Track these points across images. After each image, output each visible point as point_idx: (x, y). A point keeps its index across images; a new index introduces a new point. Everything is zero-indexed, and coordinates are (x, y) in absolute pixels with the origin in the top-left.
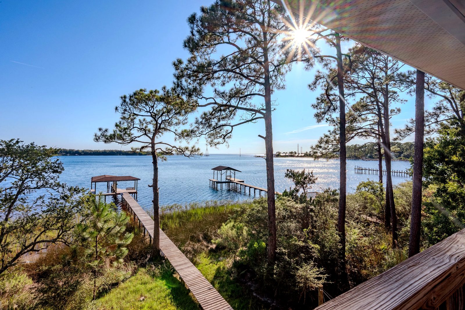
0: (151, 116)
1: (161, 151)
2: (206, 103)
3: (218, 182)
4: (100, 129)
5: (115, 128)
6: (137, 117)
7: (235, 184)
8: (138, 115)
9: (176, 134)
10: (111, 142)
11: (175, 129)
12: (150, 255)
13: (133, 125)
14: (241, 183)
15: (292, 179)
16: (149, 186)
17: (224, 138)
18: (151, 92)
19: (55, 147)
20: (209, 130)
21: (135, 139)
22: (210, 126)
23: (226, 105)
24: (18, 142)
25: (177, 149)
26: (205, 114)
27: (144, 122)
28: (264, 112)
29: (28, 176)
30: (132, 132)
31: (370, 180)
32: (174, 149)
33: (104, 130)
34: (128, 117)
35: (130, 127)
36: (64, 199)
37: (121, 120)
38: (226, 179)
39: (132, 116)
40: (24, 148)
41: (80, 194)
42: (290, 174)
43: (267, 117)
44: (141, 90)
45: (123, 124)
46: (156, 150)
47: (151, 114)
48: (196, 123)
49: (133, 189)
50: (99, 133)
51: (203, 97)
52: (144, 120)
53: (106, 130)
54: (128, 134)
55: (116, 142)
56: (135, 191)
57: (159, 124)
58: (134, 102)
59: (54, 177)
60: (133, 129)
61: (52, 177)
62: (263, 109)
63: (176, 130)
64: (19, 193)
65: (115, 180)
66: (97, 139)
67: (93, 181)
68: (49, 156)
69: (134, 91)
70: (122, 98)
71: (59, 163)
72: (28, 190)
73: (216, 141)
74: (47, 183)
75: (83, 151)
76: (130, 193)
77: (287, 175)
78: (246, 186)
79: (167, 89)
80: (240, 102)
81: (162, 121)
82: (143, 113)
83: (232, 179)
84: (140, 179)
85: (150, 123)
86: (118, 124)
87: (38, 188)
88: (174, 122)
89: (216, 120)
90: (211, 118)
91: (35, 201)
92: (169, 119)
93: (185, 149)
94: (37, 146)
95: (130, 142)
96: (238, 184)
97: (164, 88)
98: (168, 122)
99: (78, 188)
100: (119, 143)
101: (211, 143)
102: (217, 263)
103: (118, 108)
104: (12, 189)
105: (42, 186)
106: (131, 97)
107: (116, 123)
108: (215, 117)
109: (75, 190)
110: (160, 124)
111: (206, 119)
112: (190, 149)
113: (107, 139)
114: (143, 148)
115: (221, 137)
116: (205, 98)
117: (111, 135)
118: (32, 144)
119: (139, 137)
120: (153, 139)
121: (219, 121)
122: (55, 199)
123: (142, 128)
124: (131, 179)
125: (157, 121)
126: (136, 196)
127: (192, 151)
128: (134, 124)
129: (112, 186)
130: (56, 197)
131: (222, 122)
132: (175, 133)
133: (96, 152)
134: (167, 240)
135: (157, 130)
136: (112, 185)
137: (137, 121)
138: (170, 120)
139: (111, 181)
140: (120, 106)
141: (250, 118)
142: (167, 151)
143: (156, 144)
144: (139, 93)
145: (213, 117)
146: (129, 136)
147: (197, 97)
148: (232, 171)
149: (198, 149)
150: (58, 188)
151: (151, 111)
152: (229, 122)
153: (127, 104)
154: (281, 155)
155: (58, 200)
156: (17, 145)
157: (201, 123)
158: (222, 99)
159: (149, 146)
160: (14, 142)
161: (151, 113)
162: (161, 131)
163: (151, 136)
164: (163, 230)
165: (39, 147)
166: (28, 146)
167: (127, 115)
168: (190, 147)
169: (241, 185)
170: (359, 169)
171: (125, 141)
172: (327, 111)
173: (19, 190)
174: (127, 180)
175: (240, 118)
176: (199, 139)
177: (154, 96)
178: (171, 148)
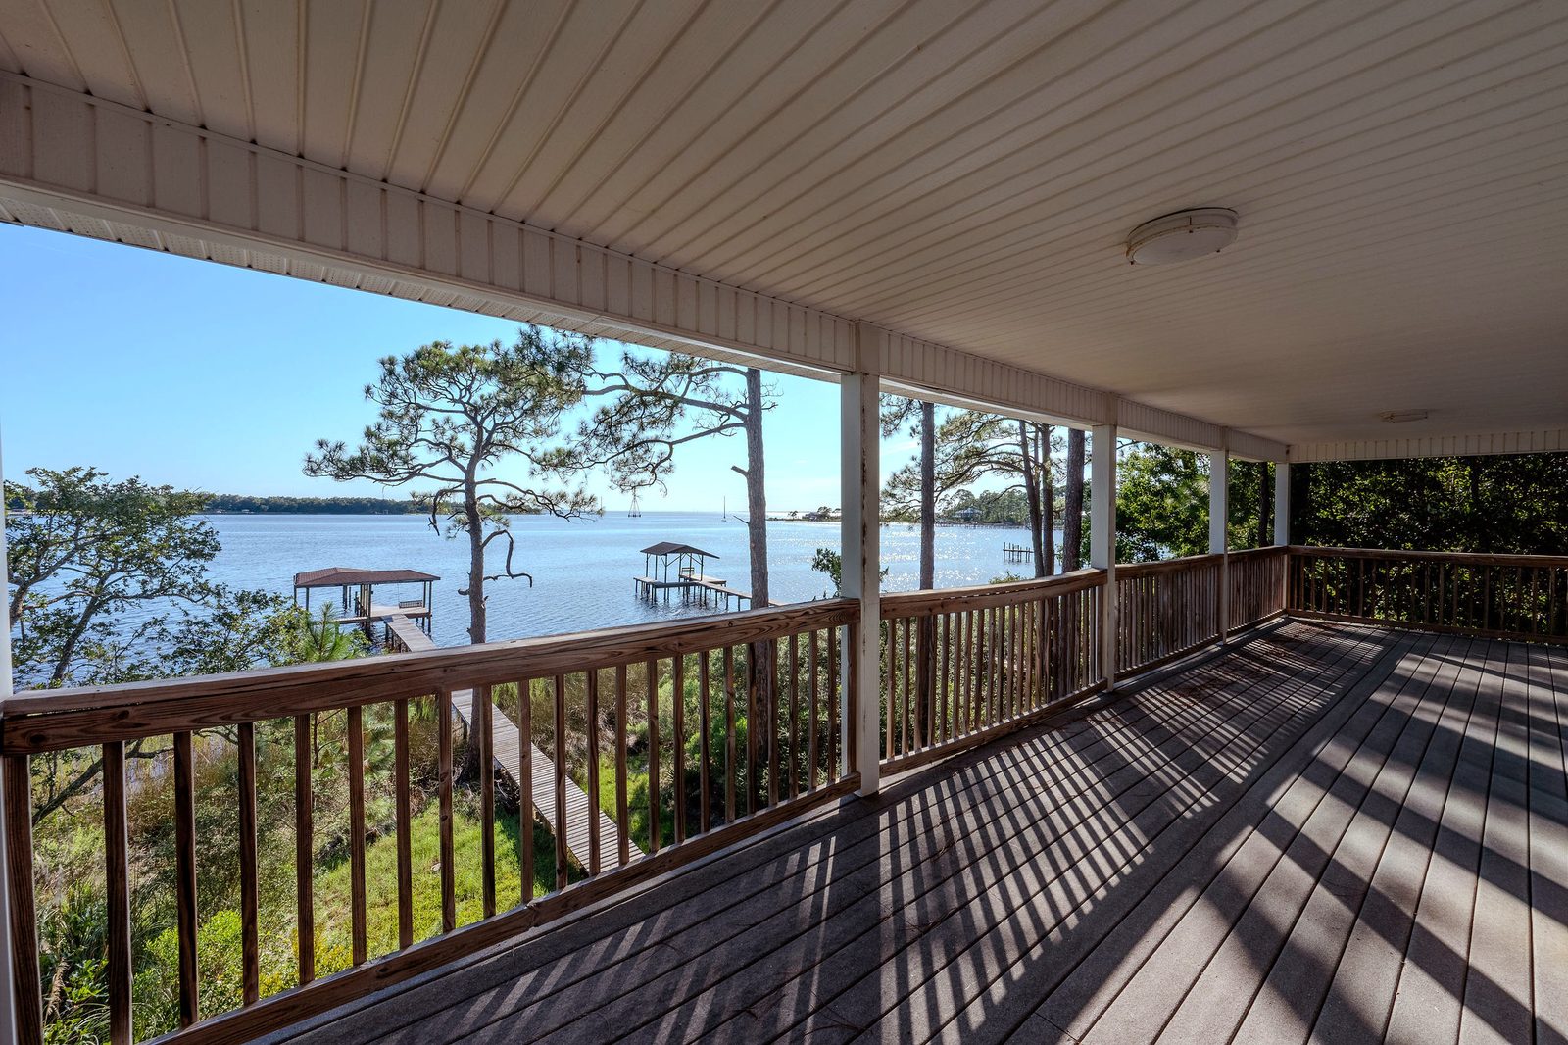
0: (465, 412)
1: (493, 503)
2: (604, 387)
3: (656, 586)
4: (321, 444)
5: (364, 442)
6: (426, 413)
7: (703, 588)
8: (427, 408)
9: (533, 460)
10: (354, 476)
11: (532, 445)
12: (463, 768)
13: (416, 435)
14: (718, 587)
15: (829, 574)
16: (460, 593)
17: (653, 472)
18: (464, 352)
19: (198, 491)
20: (615, 450)
21: (421, 469)
22: (617, 441)
23: (654, 393)
24: (90, 476)
25: (536, 496)
26: (604, 412)
27: (446, 427)
28: (745, 411)
29: (116, 565)
30: (413, 451)
31: (1012, 574)
32: (529, 496)
33: (332, 445)
34: (402, 411)
35: (406, 439)
36: (225, 624)
37: (381, 419)
38: (681, 577)
39: (412, 411)
40: (108, 492)
41: (269, 611)
42: (825, 561)
43: (753, 424)
44: (436, 345)
45: (387, 430)
46: (480, 498)
47: (464, 406)
48: (581, 434)
49: (418, 604)
50: (318, 455)
51: (595, 373)
52: (447, 420)
53: (340, 447)
54: (401, 458)
55: (368, 477)
56: (426, 610)
57: (487, 431)
58: (416, 376)
59: (192, 568)
60: (415, 445)
61: (187, 569)
62: (742, 405)
63: (533, 450)
64: (92, 609)
65: (367, 580)
66: (313, 469)
67: (300, 583)
68: (180, 515)
69: (418, 348)
70: (383, 363)
71: (206, 533)
72: (119, 603)
73: (635, 478)
74: (171, 585)
75: (266, 502)
76: (409, 616)
77: (818, 564)
78: (729, 594)
79: (502, 349)
80: (692, 386)
81: (496, 425)
82: (443, 404)
83: (696, 576)
84: (439, 579)
85: (464, 429)
86: (373, 430)
87: (145, 595)
88: (530, 429)
89: (634, 427)
90: (620, 423)
91: (140, 631)
92: (514, 421)
93: (558, 498)
94: (146, 486)
95: (406, 479)
96: (711, 589)
97: (497, 345)
98: (514, 428)
99: (264, 595)
100: (377, 480)
101: (623, 484)
102: (637, 777)
103: (374, 390)
104: (71, 600)
105: (158, 591)
106: (407, 361)
107: (368, 429)
108: (631, 420)
109: (255, 601)
110: (491, 434)
111: (608, 425)
112: (571, 497)
113: (342, 469)
114: (442, 493)
115: (645, 468)
116: (600, 374)
117: (353, 459)
118: (132, 482)
119: (431, 465)
120: (470, 472)
121: (642, 428)
122: (197, 624)
123: (441, 443)
124: (415, 577)
125: (480, 426)
126: (426, 624)
127: (576, 503)
128: (417, 431)
129: (356, 599)
130: (199, 619)
131: (649, 434)
132: (529, 456)
133: (307, 505)
134: (508, 728)
135: (483, 448)
136: (359, 596)
137: (425, 423)
138: (517, 422)
139: (355, 584)
140: (379, 385)
141: (717, 424)
142: (510, 504)
143: (479, 483)
144: (430, 354)
145: (625, 419)
146: (405, 462)
147: (580, 372)
148: (694, 555)
149: (592, 499)
150: (203, 598)
151: (465, 400)
152: (667, 432)
153: (398, 380)
154: (832, 514)
155: (206, 625)
156: (89, 484)
157: (595, 433)
158: (642, 379)
159: (459, 488)
160: (81, 474)
161: (463, 404)
162: (493, 450)
163: (465, 462)
164: (500, 706)
165: (152, 489)
166: (121, 487)
167: (397, 408)
168: (571, 491)
169: (717, 591)
170: (1013, 551)
171: (394, 476)
172: (905, 411)
173: (92, 602)
174: (401, 582)
175: (694, 424)
176: (589, 474)
177: (472, 361)
178: (521, 495)
